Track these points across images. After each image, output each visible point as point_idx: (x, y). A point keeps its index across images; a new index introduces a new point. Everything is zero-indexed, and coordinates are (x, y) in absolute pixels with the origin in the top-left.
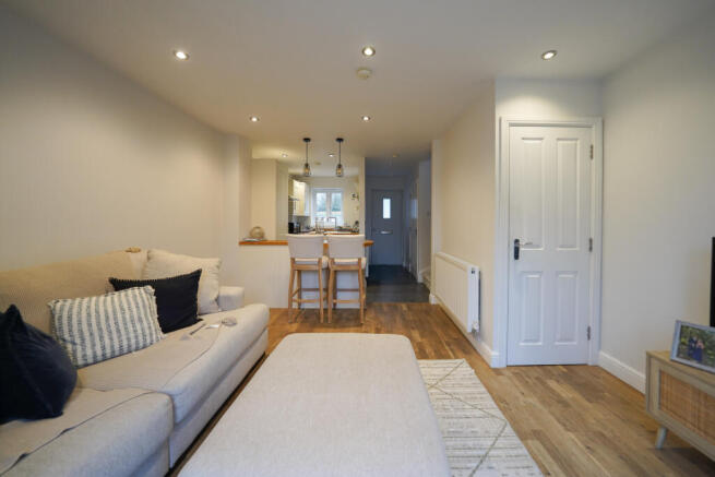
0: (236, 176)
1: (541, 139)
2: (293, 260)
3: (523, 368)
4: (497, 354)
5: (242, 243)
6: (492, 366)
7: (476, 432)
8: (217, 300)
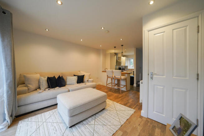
0: (101, 57)
1: (164, 32)
2: (107, 76)
3: (154, 121)
4: (143, 112)
5: (102, 72)
6: (141, 115)
7: (111, 121)
8: (88, 81)
